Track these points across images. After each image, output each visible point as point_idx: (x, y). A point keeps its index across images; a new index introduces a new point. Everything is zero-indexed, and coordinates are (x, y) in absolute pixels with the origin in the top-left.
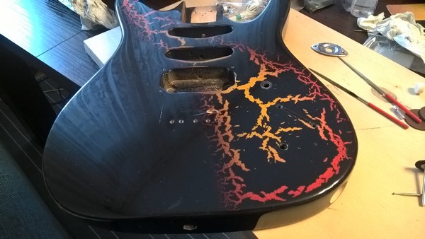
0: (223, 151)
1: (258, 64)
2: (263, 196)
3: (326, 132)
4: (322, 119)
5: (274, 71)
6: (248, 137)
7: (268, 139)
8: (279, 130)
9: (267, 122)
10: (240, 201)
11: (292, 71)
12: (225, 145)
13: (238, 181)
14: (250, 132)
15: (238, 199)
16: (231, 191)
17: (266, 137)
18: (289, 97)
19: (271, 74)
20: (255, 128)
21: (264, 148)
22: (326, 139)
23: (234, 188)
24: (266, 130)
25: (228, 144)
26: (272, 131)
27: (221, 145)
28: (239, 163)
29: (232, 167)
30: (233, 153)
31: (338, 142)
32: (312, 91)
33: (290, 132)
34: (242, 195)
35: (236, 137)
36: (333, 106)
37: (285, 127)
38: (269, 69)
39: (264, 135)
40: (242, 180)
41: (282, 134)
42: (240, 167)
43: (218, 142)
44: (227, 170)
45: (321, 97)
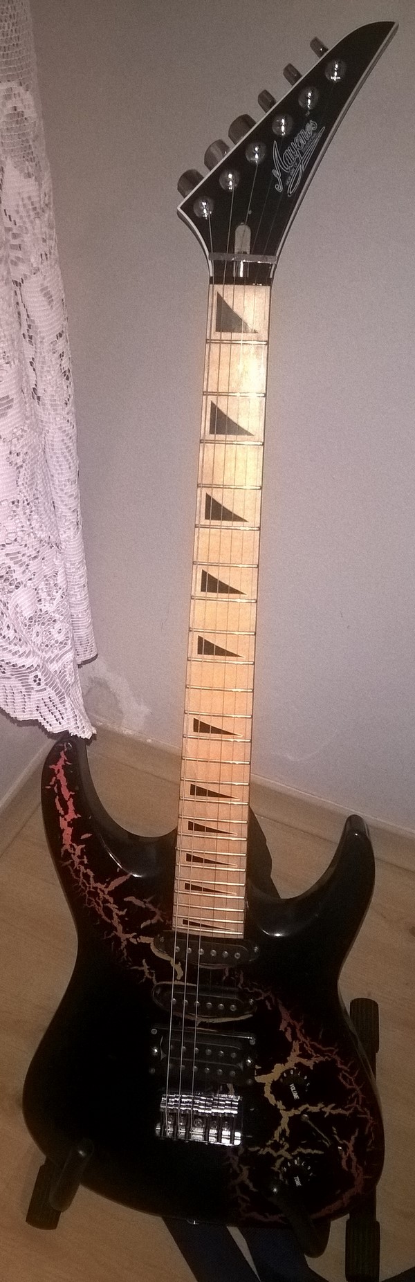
0: (230, 1165)
1: (290, 1039)
3: (349, 1160)
4: (350, 1145)
5: (309, 1057)
6: (260, 1153)
7: (283, 1159)
8: (298, 1150)
9: (286, 1138)
12: (233, 1159)
13: (244, 1200)
14: (264, 1146)
17: (280, 1156)
18: (320, 1105)
19: (304, 1061)
20: (270, 1142)
21: (276, 1169)
22: (346, 1169)
23: (239, 1206)
24: (283, 1147)
26: (289, 1150)
27: (229, 1158)
30: (241, 1170)
31: (358, 1174)
32: (352, 1101)
33: (309, 1154)
34: (246, 1213)
35: (246, 1151)
36: (370, 1128)
37: (305, 1147)
38: (304, 1054)
39: (279, 1153)
40: (248, 1199)
41: (300, 1154)
42: (247, 1187)
45: (361, 1113)
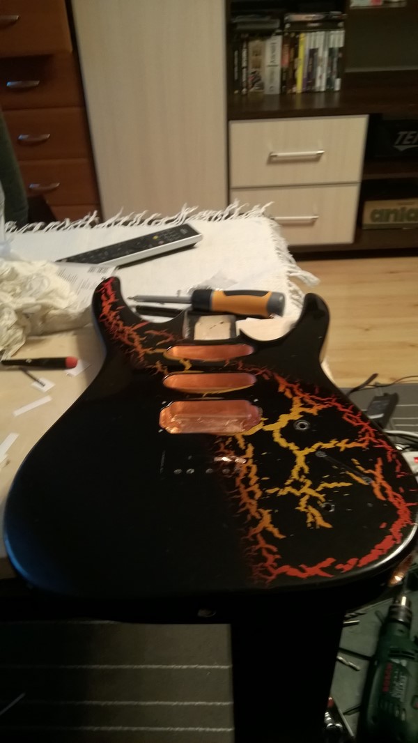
0: (248, 511)
1: (290, 396)
2: (303, 571)
3: (383, 489)
4: (378, 472)
5: (311, 406)
6: (280, 493)
7: (306, 498)
8: (322, 485)
9: (305, 474)
10: (273, 577)
11: (335, 407)
12: (250, 504)
13: (269, 551)
14: (283, 487)
15: (270, 575)
16: (260, 565)
17: (304, 495)
18: (333, 442)
19: (307, 410)
21: (302, 509)
22: (383, 499)
23: (265, 560)
24: (304, 484)
25: (254, 502)
26: (313, 487)
27: (244, 505)
28: (271, 528)
29: (261, 532)
30: (261, 515)
31: (399, 503)
32: (363, 435)
33: (336, 488)
34: (276, 568)
35: (264, 494)
36: (391, 456)
37: (329, 481)
38: (306, 405)
39: (302, 491)
40: (275, 549)
41: (325, 490)
42: (271, 534)
43: (240, 499)
44: (254, 536)
45: (375, 444)
